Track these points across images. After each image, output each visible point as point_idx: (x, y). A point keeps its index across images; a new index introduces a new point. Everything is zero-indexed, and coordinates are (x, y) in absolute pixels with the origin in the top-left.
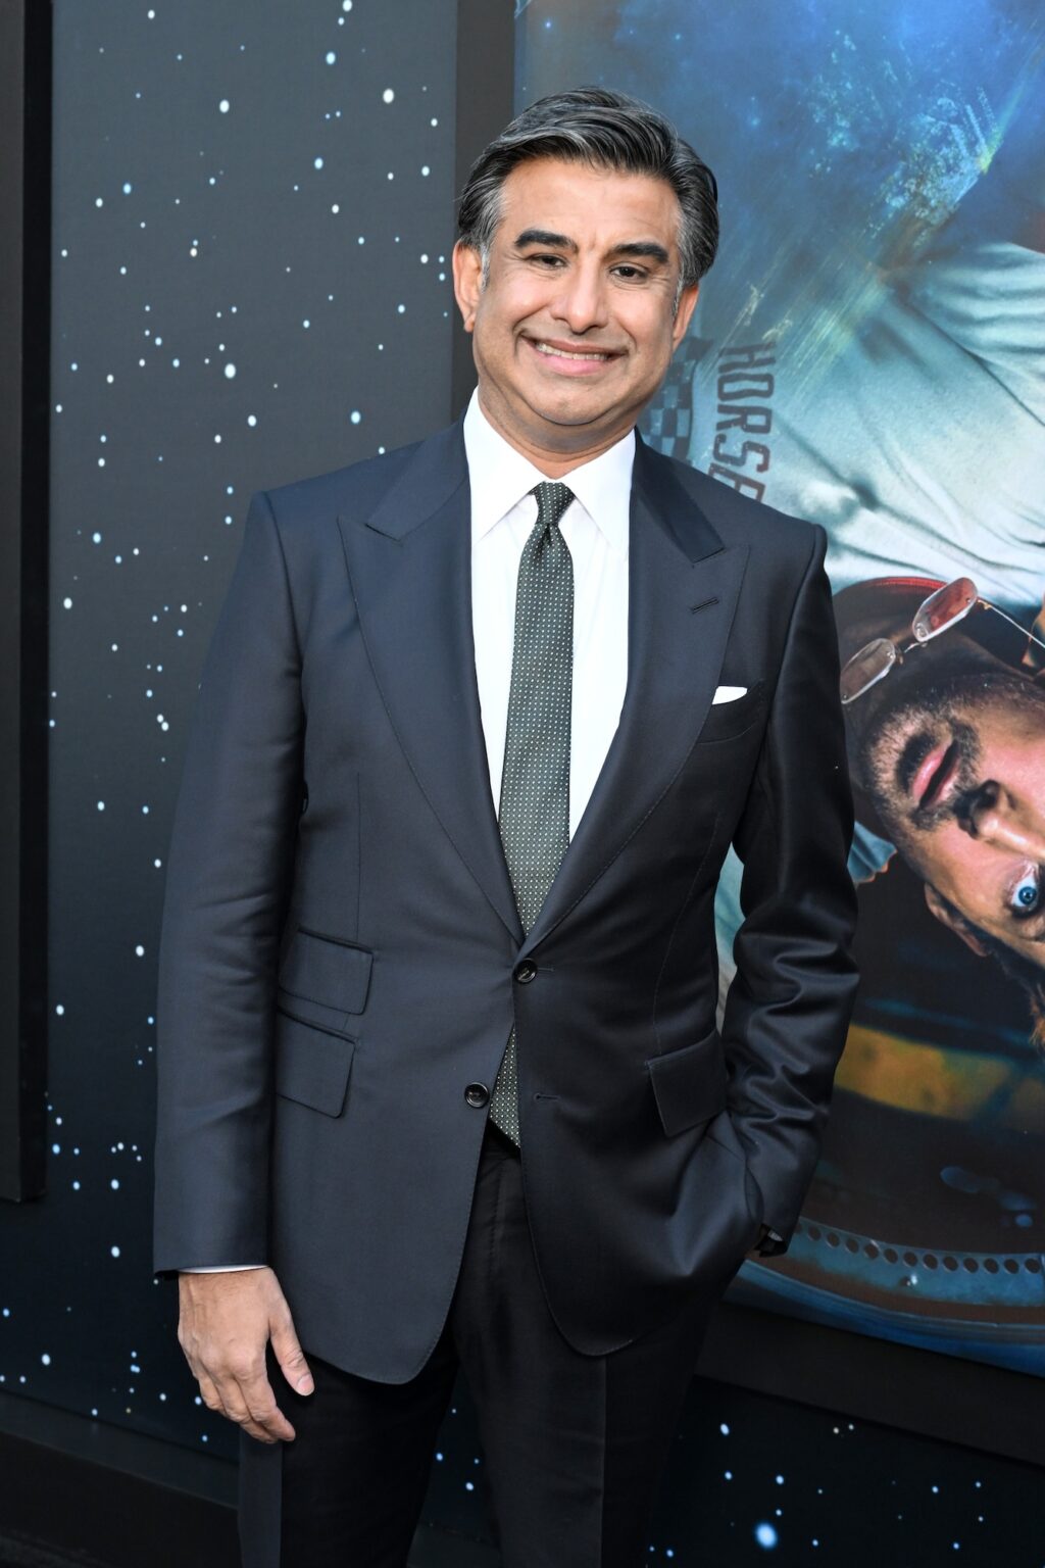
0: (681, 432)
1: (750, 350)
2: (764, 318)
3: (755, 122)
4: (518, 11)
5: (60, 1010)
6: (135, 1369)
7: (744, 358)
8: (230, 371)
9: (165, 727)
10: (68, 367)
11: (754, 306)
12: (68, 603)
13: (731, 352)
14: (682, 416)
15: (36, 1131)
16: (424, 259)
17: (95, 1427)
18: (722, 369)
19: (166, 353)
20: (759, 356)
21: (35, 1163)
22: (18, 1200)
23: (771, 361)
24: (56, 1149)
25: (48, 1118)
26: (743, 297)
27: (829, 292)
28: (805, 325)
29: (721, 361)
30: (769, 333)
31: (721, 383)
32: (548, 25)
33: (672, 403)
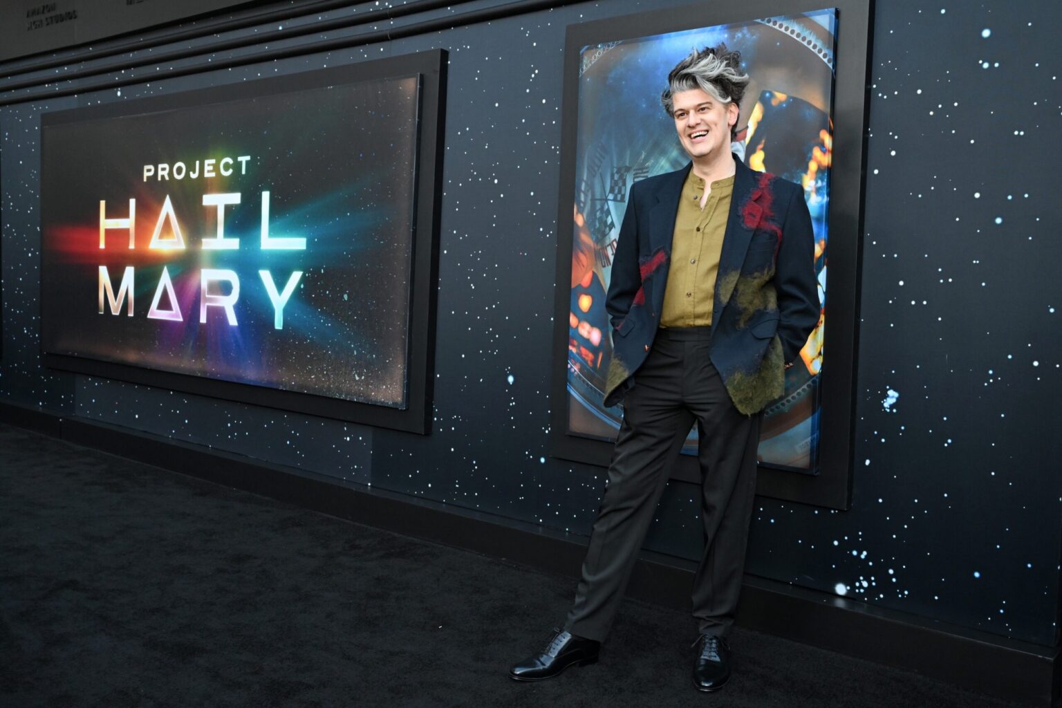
0: (623, 193)
1: (642, 169)
2: (646, 160)
3: (644, 106)
4: (580, 76)
5: (438, 376)
6: (457, 486)
7: (640, 171)
8: (496, 181)
9: (473, 287)
10: (448, 181)
11: (643, 156)
12: (445, 252)
13: (637, 170)
14: (623, 188)
15: (429, 413)
16: (553, 147)
17: (444, 505)
18: (636, 174)
19: (478, 176)
20: (644, 171)
21: (428, 423)
22: (423, 434)
23: (647, 172)
24: (435, 419)
25: (432, 410)
26: (639, 154)
27: (664, 152)
28: (657, 162)
29: (634, 173)
30: (647, 164)
31: (634, 178)
32: (588, 80)
33: (620, 184)
